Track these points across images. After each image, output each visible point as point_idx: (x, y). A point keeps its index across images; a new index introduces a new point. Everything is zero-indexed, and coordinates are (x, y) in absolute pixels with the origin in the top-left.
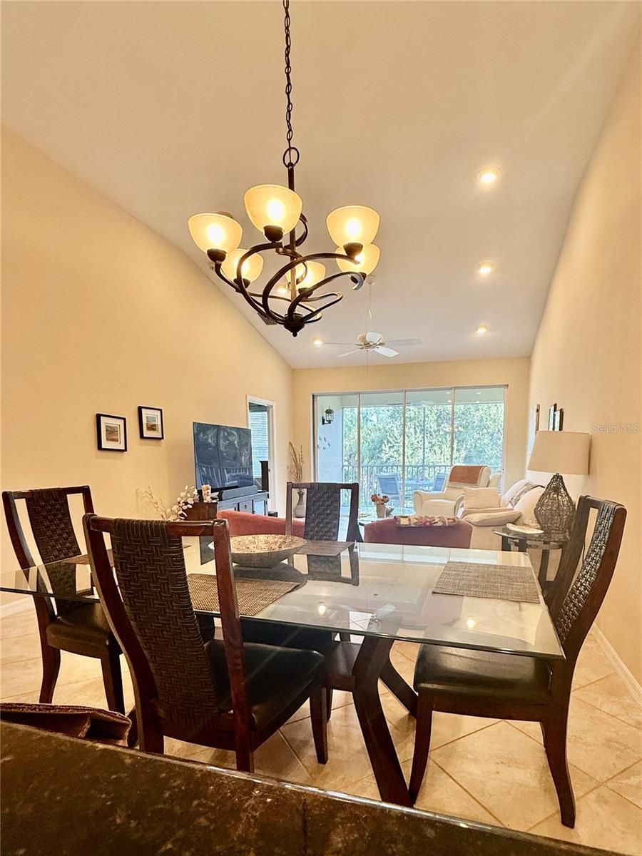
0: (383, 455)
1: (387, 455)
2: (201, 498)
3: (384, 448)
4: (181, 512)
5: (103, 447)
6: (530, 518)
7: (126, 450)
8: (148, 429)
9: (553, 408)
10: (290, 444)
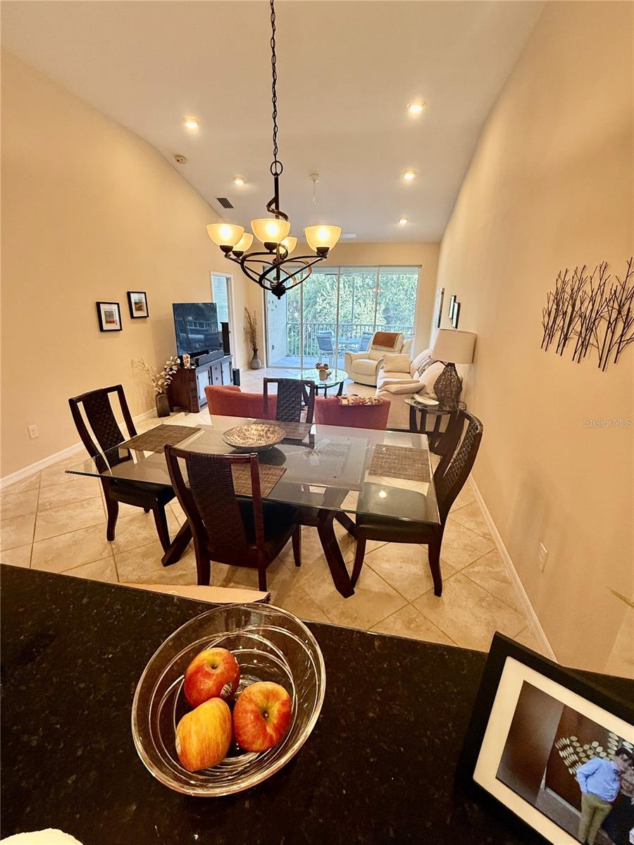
0: (317, 306)
1: (320, 307)
2: (182, 364)
3: (318, 300)
4: (168, 377)
5: (104, 329)
6: (430, 390)
7: (121, 329)
8: (136, 310)
9: (453, 298)
10: (246, 309)
